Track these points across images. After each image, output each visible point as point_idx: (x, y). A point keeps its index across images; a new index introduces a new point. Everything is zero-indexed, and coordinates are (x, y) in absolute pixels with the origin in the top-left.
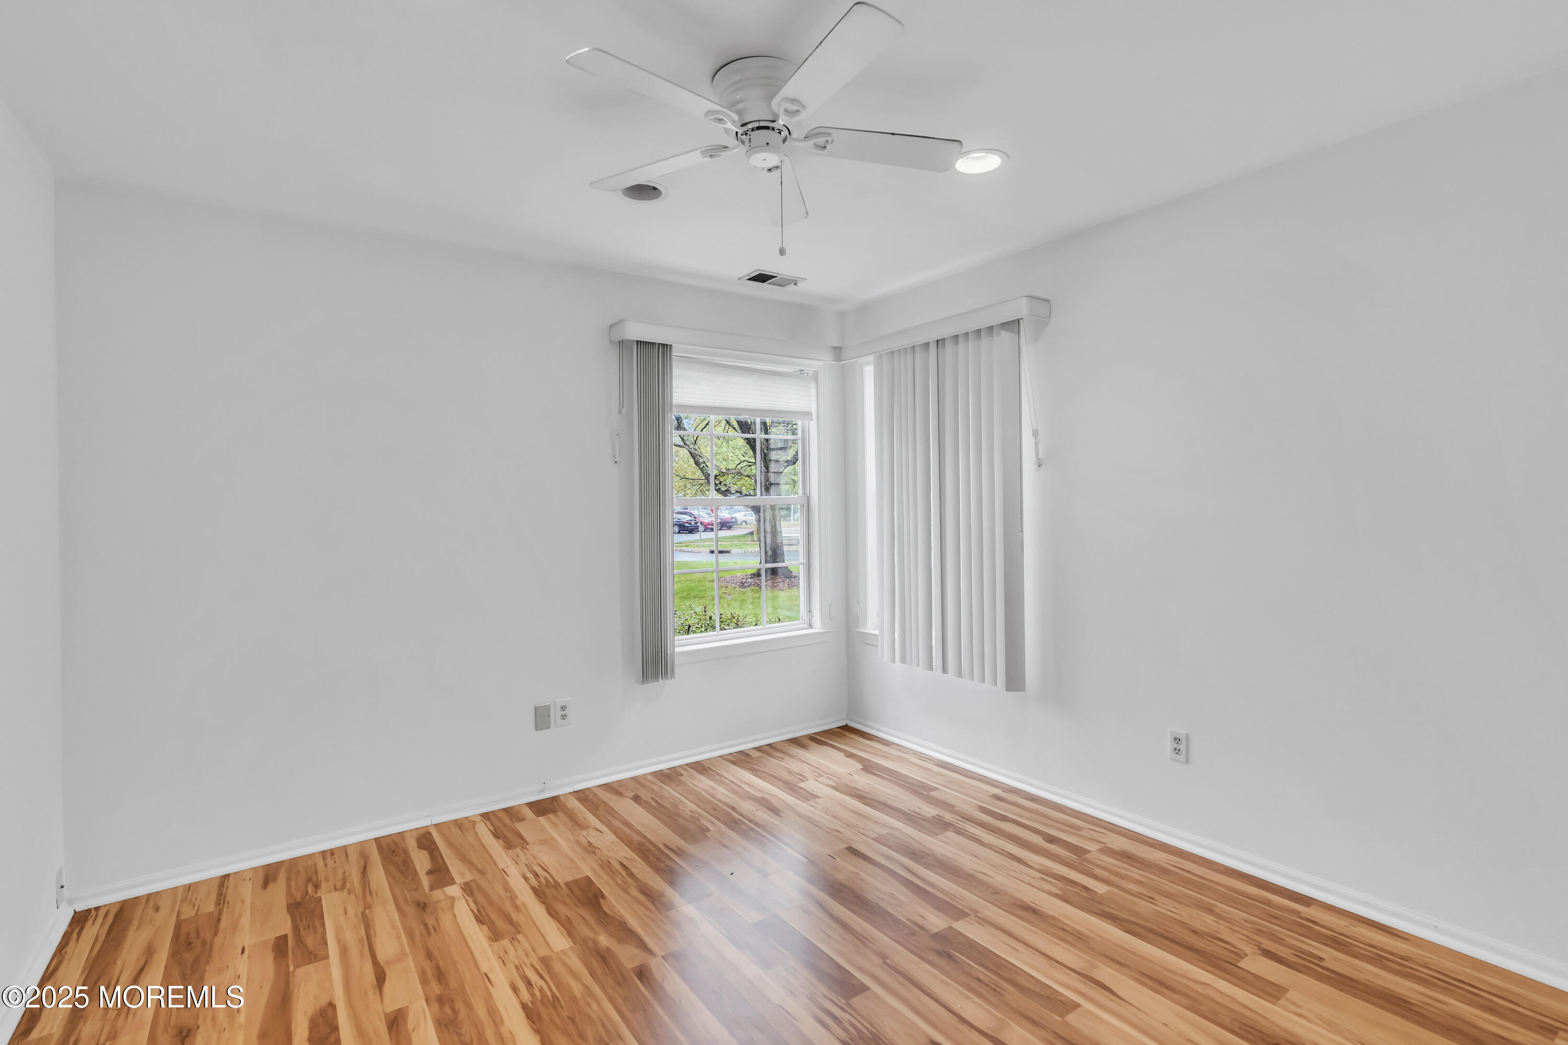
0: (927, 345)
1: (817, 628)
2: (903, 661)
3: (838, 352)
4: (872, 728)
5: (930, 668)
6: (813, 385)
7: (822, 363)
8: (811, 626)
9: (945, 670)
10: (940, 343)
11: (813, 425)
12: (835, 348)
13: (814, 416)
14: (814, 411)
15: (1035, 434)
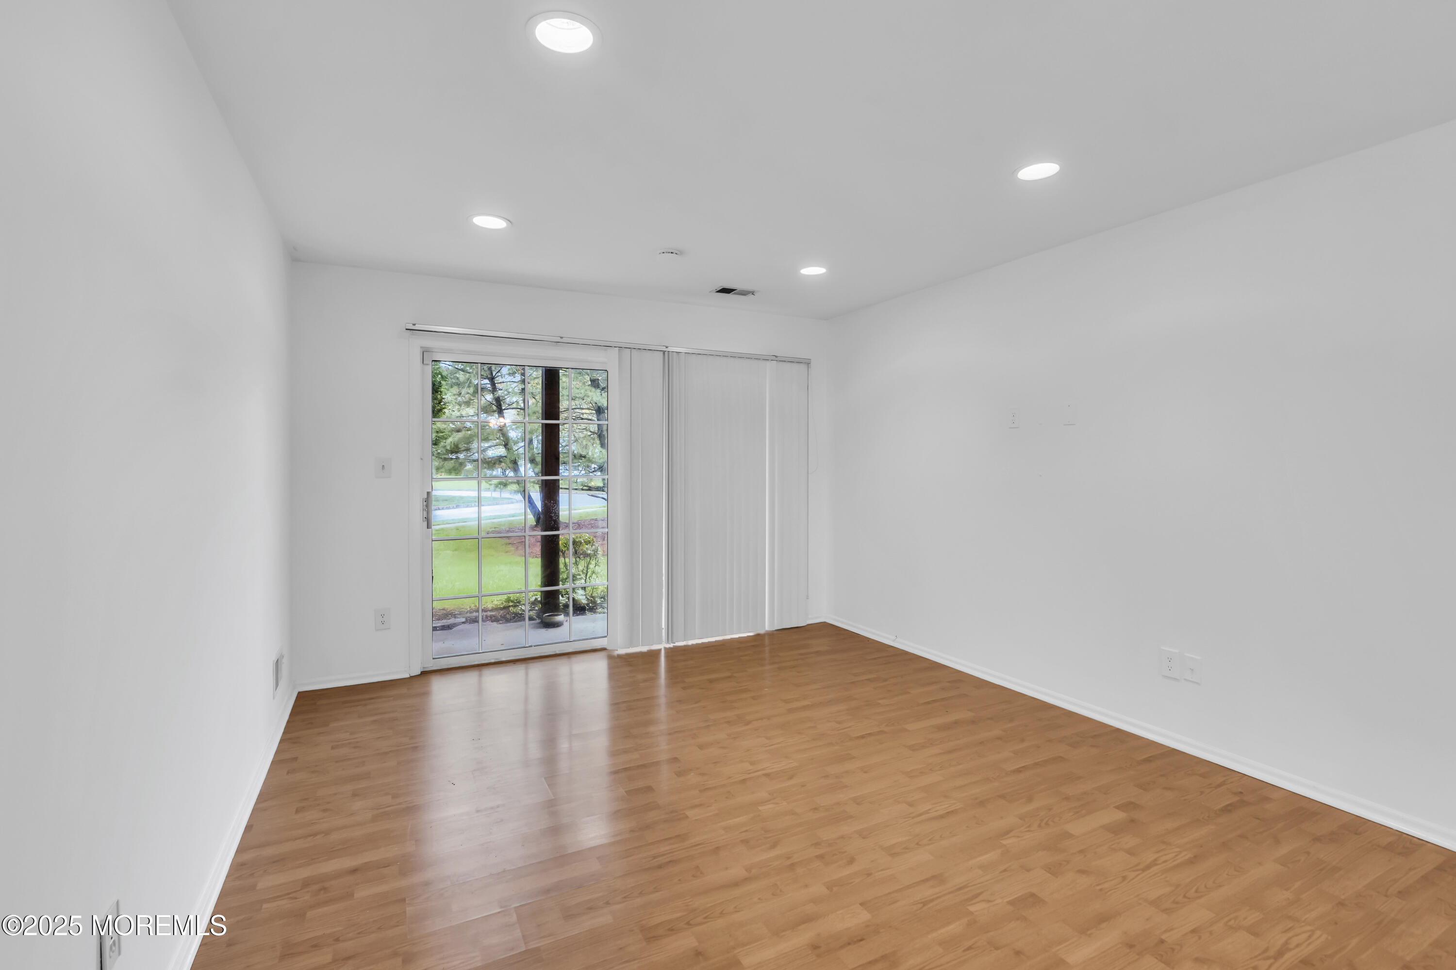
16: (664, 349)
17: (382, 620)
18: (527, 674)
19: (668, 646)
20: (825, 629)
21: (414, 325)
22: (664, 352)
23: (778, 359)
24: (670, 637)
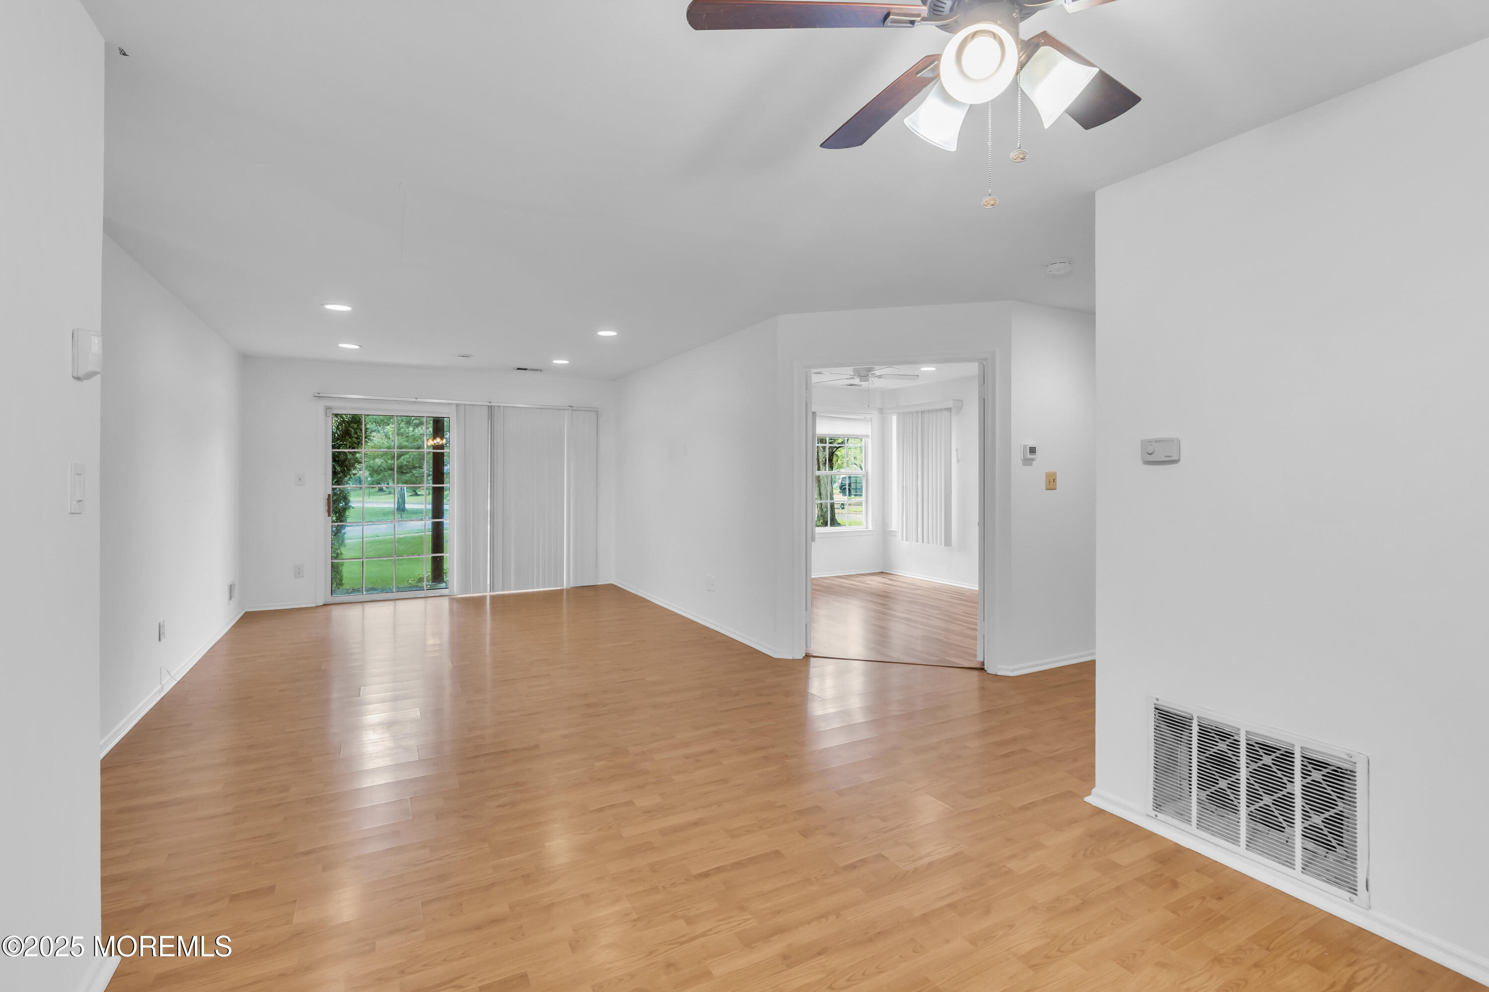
0: (918, 412)
1: (870, 528)
2: (907, 540)
3: (881, 410)
4: (893, 571)
5: (917, 541)
6: (870, 423)
7: (875, 415)
8: (867, 528)
9: (923, 542)
10: (923, 412)
11: (869, 441)
12: (880, 408)
13: (870, 436)
14: (870, 434)
15: (957, 450)
16: (489, 404)
17: (299, 572)
18: (395, 608)
19: (491, 594)
20: (612, 589)
21: (319, 394)
22: (489, 406)
23: (574, 408)
24: (492, 588)
